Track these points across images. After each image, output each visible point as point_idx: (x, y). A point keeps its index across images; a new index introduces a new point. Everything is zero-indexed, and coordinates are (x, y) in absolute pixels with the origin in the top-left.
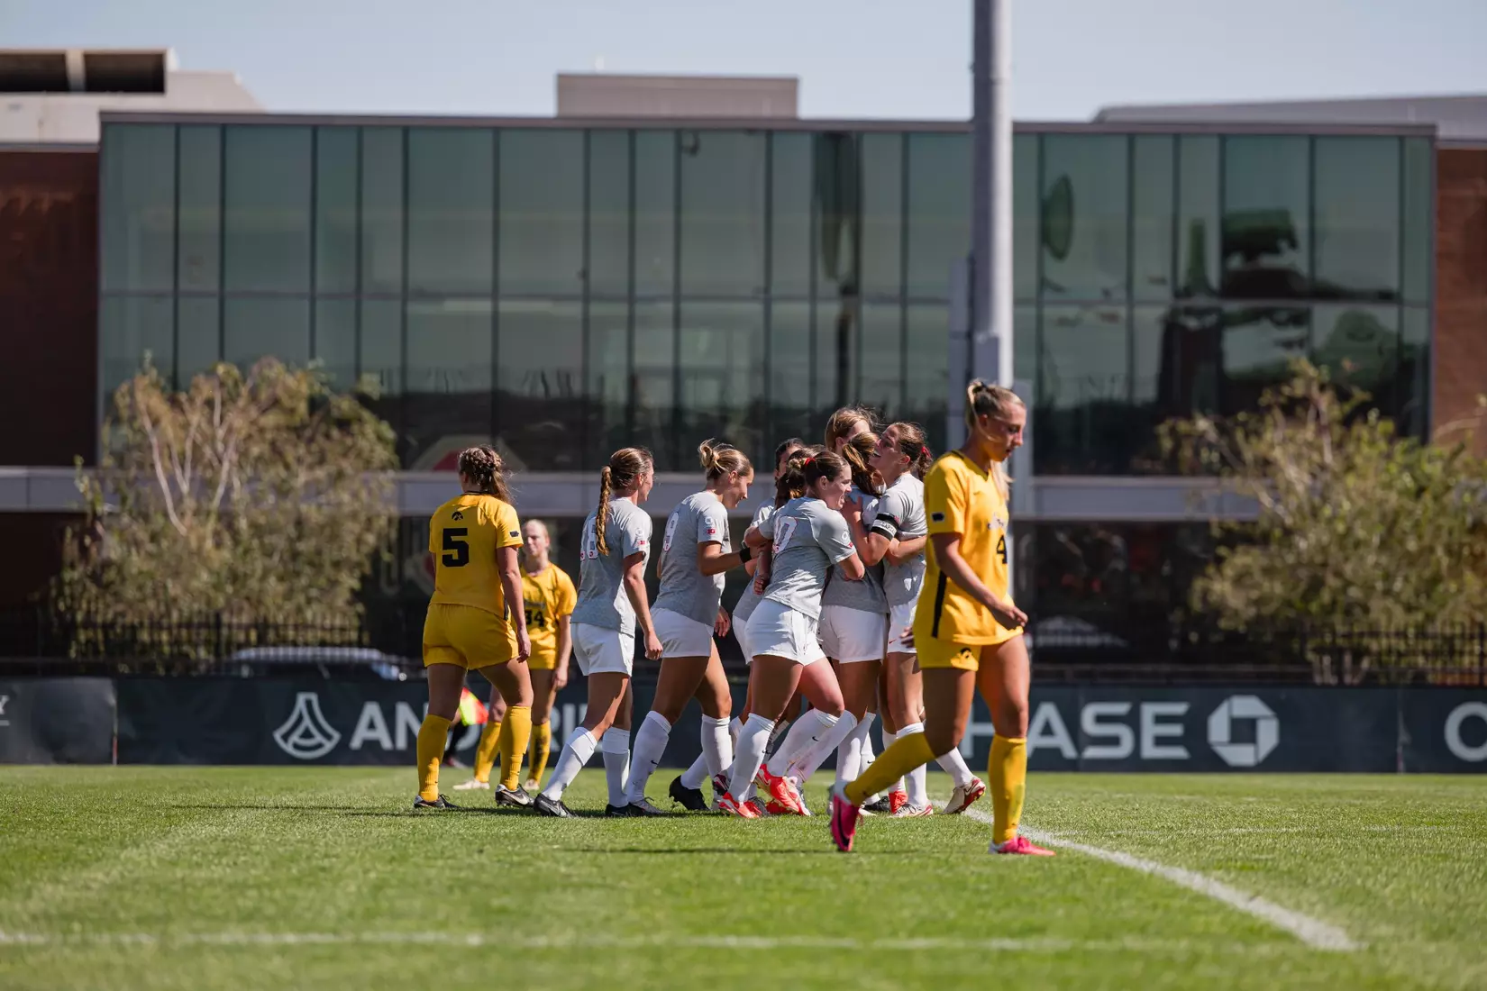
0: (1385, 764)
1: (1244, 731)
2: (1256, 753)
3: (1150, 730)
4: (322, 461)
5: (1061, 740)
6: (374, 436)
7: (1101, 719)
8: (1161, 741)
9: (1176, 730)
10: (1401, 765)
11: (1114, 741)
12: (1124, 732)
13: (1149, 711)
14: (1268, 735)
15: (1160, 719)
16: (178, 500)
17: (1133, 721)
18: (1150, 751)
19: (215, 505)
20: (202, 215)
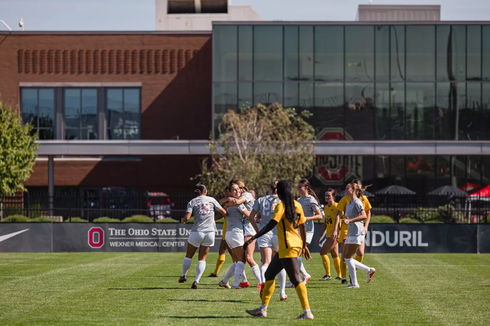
16: (243, 151)
19: (255, 153)
20: (246, 55)
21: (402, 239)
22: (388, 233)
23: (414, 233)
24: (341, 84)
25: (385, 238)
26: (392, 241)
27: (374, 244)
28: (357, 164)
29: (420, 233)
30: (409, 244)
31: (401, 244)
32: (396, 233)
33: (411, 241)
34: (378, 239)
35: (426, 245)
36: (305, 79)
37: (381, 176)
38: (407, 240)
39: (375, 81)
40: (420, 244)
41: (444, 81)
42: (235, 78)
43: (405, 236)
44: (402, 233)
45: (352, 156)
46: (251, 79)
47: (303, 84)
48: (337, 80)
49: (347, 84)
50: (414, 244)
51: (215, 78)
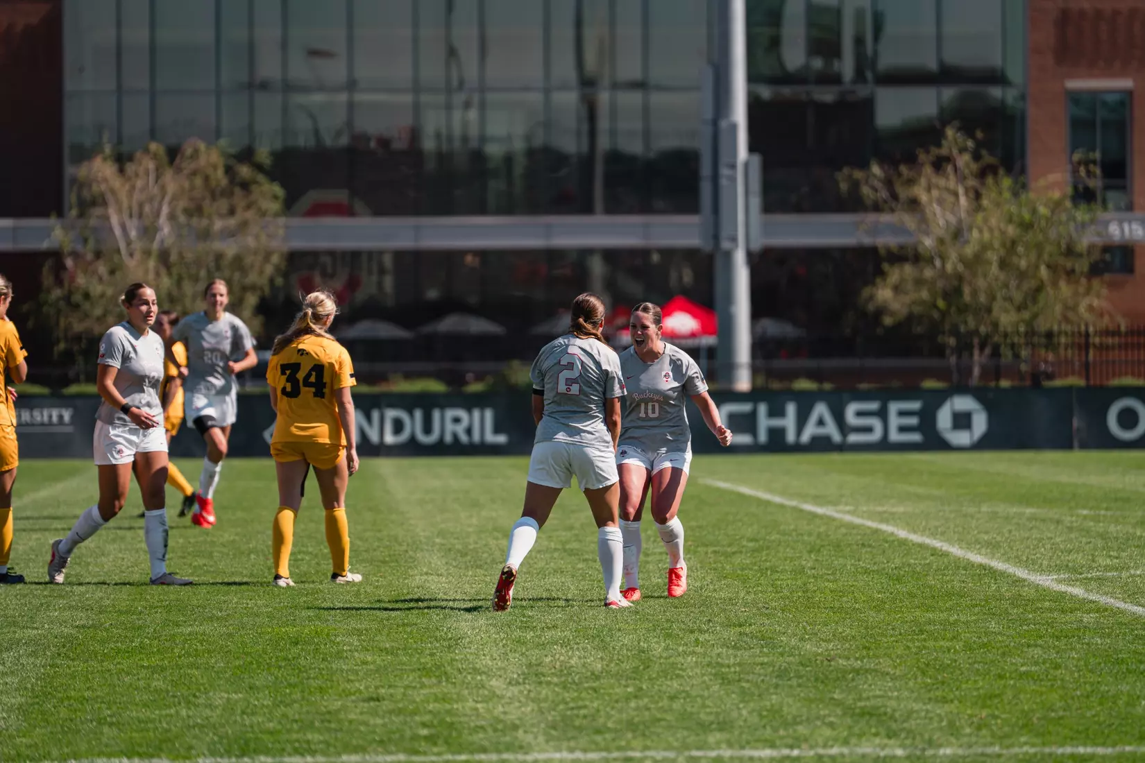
0: (1065, 444)
1: (963, 420)
2: (972, 436)
3: (894, 421)
4: (232, 212)
5: (831, 430)
6: (269, 193)
7: (860, 414)
8: (903, 429)
9: (913, 421)
10: (1076, 443)
11: (869, 430)
12: (876, 423)
13: (894, 407)
14: (980, 423)
15: (902, 414)
16: (129, 243)
17: (882, 414)
18: (894, 436)
19: (155, 246)
20: (137, 35)
21: (450, 427)
22: (418, 414)
23: (476, 414)
24: (343, 97)
25: (413, 424)
26: (428, 429)
27: (389, 439)
28: (382, 271)
29: (489, 414)
30: (464, 438)
31: (448, 438)
32: (436, 414)
33: (469, 431)
34: (398, 427)
35: (501, 439)
36: (264, 86)
37: (432, 294)
38: (460, 429)
39: (417, 88)
40: (491, 438)
41: (564, 87)
42: (113, 86)
43: (457, 420)
44: (450, 413)
45: (370, 254)
46: (145, 84)
47: (260, 98)
48: (336, 89)
49: (360, 97)
50: (476, 437)
51: (69, 85)
